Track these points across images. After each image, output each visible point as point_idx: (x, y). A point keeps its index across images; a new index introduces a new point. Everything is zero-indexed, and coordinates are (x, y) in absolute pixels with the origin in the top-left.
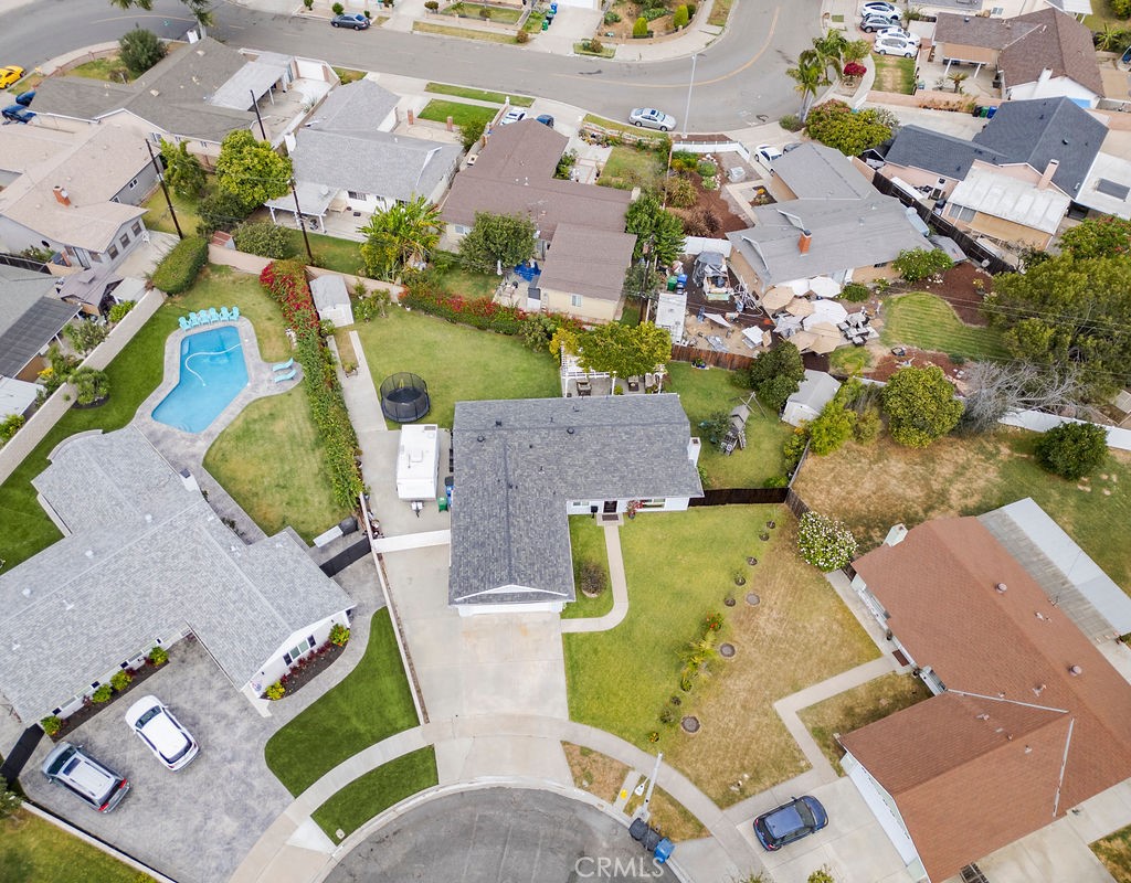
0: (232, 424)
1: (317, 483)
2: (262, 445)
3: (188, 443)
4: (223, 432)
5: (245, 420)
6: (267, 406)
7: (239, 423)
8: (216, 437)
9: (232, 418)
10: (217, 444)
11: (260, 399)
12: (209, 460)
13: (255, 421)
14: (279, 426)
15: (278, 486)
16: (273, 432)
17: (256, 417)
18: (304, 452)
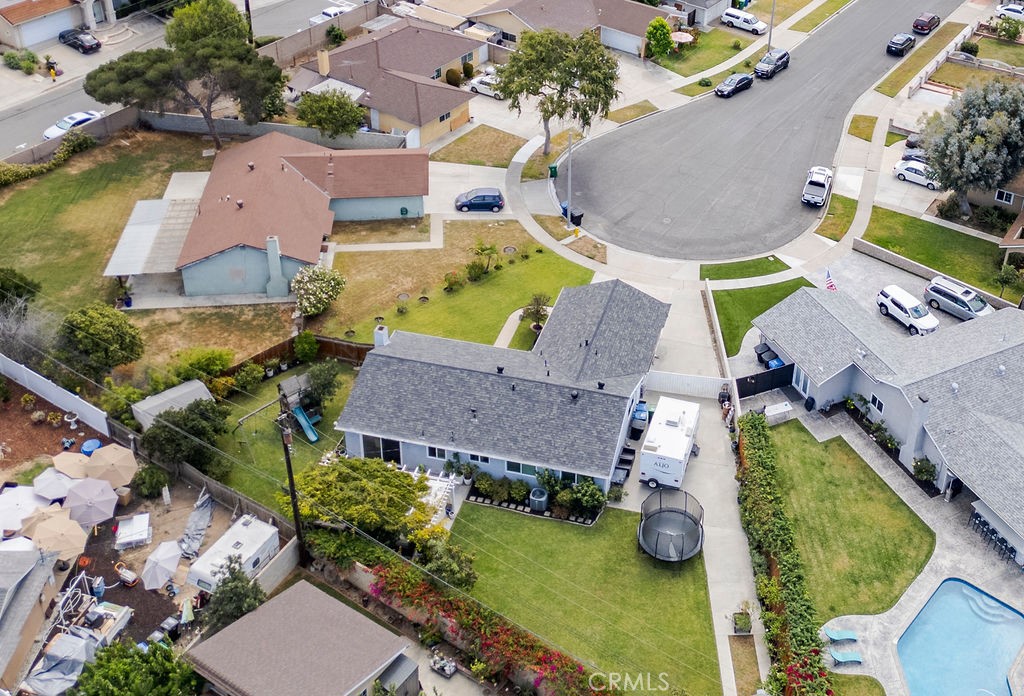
0: (910, 581)
1: (791, 479)
2: (862, 540)
3: (962, 566)
4: (918, 572)
5: (892, 583)
6: (863, 598)
7: (899, 580)
8: (926, 568)
9: (909, 591)
10: (922, 557)
11: (875, 613)
12: (929, 539)
13: (878, 579)
14: (843, 563)
15: (836, 485)
16: (851, 556)
17: (877, 584)
18: (808, 518)
